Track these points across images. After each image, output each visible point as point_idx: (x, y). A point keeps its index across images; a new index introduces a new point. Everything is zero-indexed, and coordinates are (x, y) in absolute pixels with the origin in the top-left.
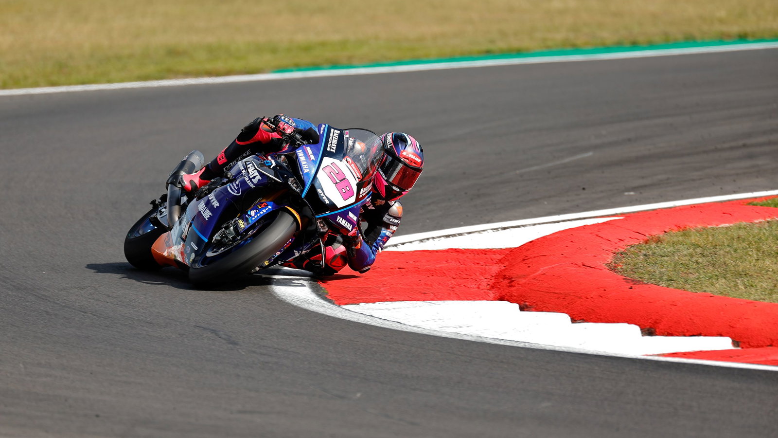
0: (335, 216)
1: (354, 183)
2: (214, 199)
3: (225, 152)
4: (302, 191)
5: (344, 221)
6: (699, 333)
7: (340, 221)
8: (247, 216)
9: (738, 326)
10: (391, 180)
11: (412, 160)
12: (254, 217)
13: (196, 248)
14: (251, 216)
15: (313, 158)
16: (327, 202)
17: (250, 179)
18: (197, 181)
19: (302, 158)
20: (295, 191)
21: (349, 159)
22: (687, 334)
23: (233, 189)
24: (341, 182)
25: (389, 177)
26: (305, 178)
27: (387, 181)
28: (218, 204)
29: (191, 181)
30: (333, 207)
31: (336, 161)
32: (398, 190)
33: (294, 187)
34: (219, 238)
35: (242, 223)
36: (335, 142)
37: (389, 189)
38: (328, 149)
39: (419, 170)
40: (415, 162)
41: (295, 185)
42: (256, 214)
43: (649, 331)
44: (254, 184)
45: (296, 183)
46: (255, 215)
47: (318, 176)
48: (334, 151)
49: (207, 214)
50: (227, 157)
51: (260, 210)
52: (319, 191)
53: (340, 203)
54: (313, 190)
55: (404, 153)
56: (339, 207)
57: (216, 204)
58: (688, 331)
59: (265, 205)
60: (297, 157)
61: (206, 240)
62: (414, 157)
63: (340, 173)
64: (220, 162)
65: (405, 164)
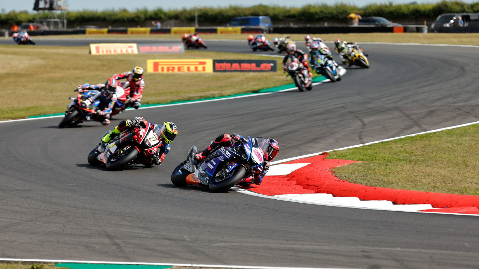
0: (257, 167)
1: (262, 155)
2: (214, 162)
3: (210, 146)
4: (247, 159)
5: (260, 168)
6: (415, 203)
9: (431, 200)
10: (270, 154)
11: (276, 148)
13: (209, 179)
15: (249, 148)
16: (255, 162)
17: (227, 155)
18: (201, 156)
19: (246, 148)
21: (260, 148)
22: (411, 204)
23: (221, 158)
24: (259, 156)
25: (269, 153)
26: (248, 155)
27: (268, 155)
28: (216, 164)
29: (199, 156)
30: (257, 164)
31: (257, 149)
32: (272, 158)
34: (219, 175)
36: (254, 142)
37: (269, 157)
38: (253, 145)
39: (278, 151)
40: (277, 148)
43: (395, 203)
44: (229, 157)
45: (245, 156)
47: (252, 154)
49: (212, 167)
50: (211, 148)
52: (253, 159)
53: (259, 162)
54: (251, 158)
55: (274, 145)
56: (259, 164)
57: (215, 164)
58: (411, 202)
60: (244, 148)
61: (212, 176)
62: (277, 146)
63: (258, 153)
64: (209, 149)
65: (274, 149)
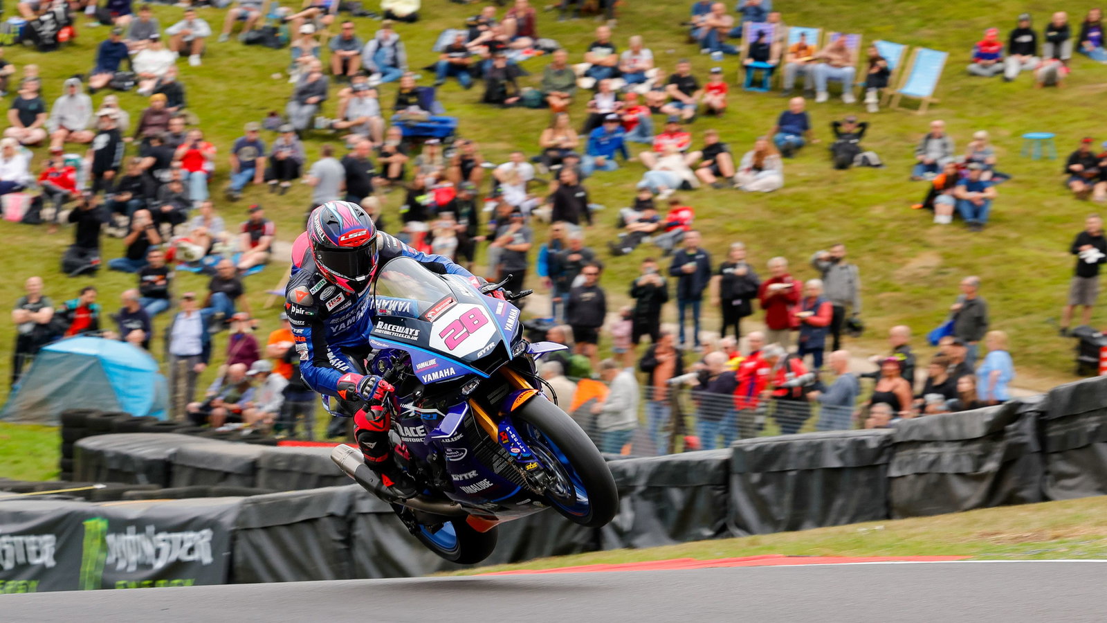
7: (510, 326)
8: (519, 458)
12: (521, 450)
14: (519, 453)
20: (479, 385)
33: (473, 387)
35: (531, 465)
41: (471, 386)
42: (516, 446)
46: (520, 448)
48: (417, 332)
51: (512, 440)
59: (504, 435)
